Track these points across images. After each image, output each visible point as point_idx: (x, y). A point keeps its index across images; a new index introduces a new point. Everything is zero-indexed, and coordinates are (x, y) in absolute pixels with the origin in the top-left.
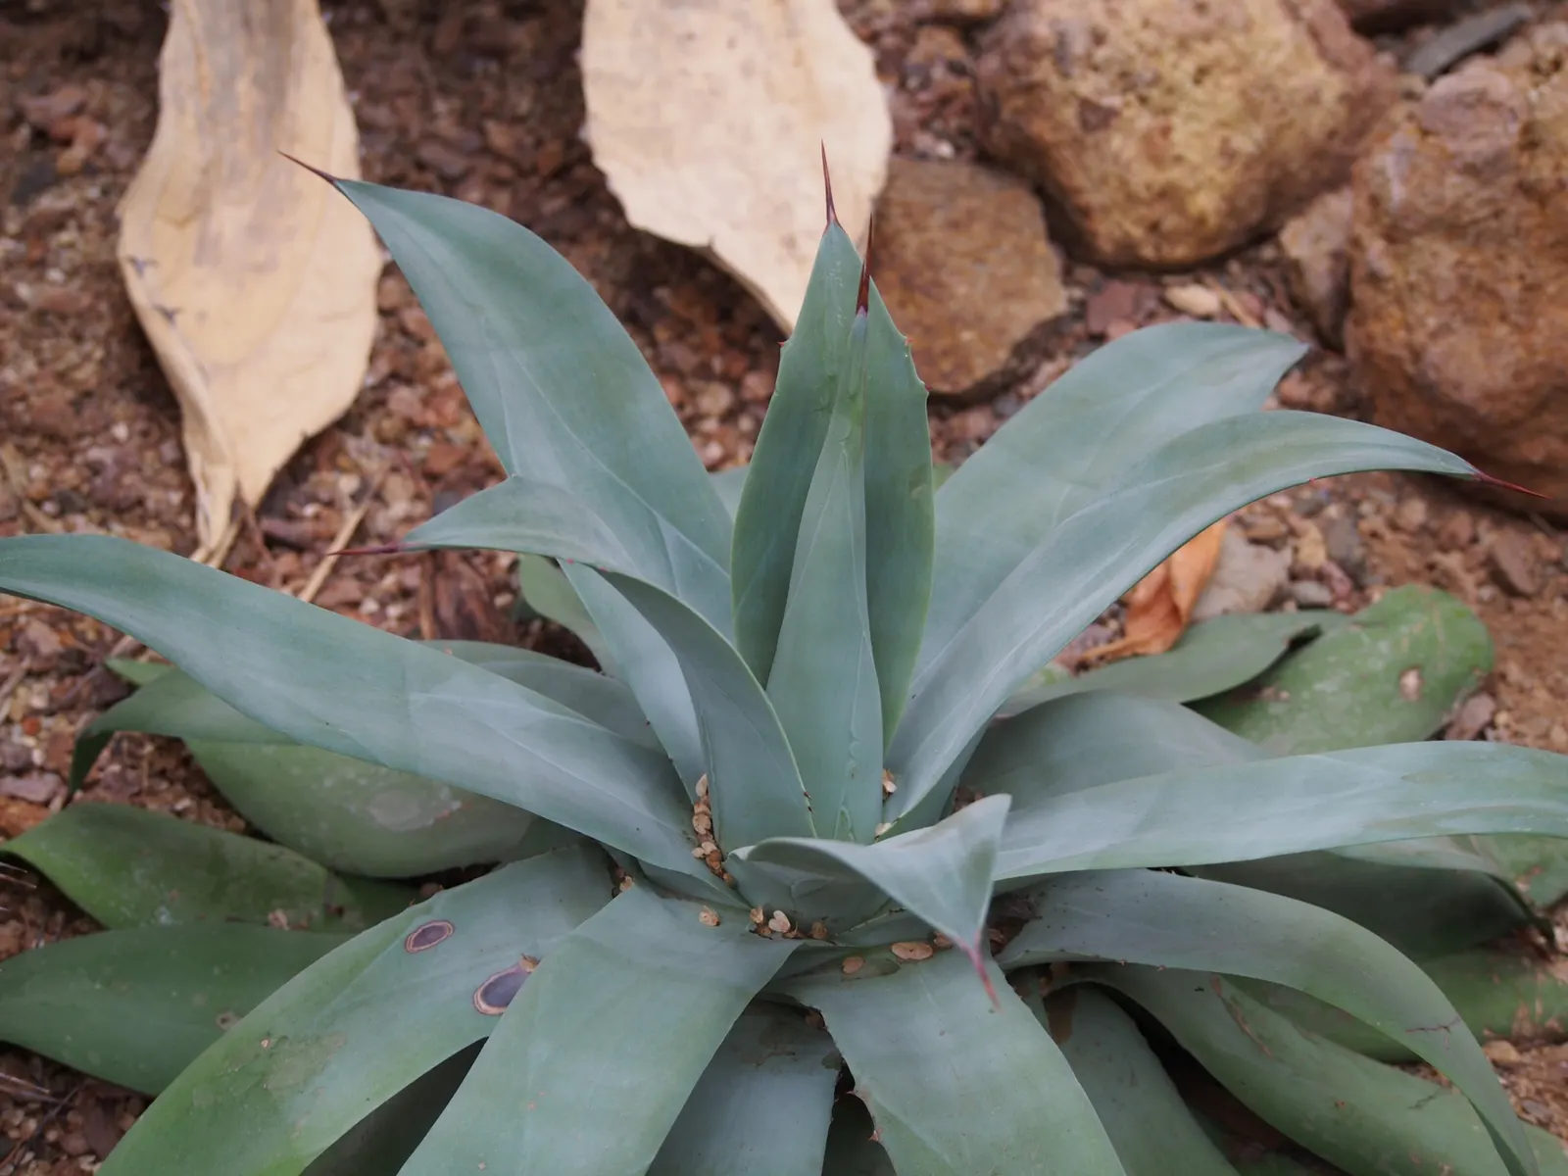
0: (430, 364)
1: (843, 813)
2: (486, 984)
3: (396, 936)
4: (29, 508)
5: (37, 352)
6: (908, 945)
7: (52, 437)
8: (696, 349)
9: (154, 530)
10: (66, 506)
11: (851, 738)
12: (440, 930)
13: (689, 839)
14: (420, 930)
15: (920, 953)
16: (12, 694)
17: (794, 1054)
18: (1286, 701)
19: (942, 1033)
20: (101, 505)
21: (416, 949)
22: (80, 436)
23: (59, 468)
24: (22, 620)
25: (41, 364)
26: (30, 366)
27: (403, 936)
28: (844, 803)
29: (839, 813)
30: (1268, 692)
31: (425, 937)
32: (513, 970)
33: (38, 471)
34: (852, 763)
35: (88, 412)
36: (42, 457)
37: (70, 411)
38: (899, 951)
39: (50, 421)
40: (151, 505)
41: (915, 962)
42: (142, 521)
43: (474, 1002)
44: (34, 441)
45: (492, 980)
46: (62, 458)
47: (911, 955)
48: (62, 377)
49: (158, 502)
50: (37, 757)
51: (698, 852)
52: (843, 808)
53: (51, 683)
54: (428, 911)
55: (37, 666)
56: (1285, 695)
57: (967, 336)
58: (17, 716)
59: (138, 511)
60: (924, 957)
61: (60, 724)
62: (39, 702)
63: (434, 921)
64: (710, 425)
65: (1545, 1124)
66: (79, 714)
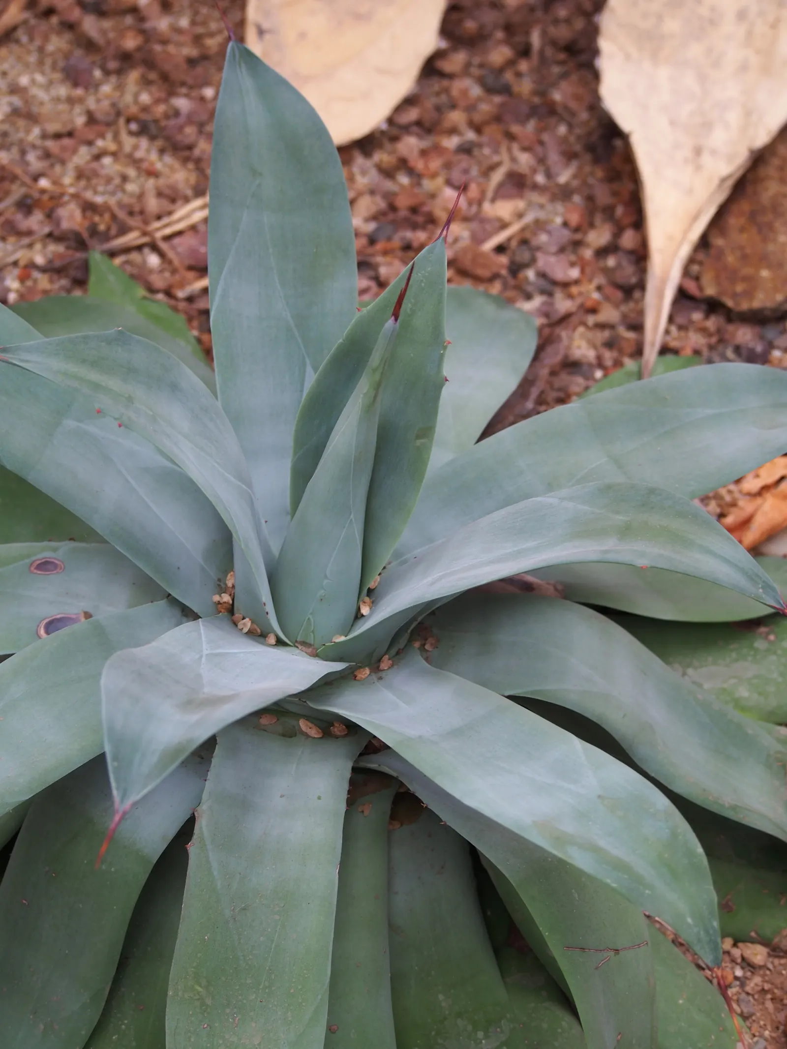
0: (447, 124)
1: (309, 619)
2: (53, 618)
3: (29, 556)
4: (122, 121)
5: (196, 13)
6: (310, 725)
7: (165, 77)
8: (615, 194)
9: (189, 170)
10: (144, 130)
11: (326, 577)
12: (56, 566)
13: (219, 585)
14: (43, 561)
15: (314, 732)
16: (30, 246)
17: (202, 758)
18: (770, 642)
19: (282, 796)
20: (168, 139)
21: (35, 571)
22: (183, 84)
23: (158, 101)
24: (66, 198)
25: (193, 23)
26: (184, 22)
27: (34, 558)
28: (311, 614)
29: (307, 618)
30: (763, 629)
31: (45, 566)
32: (74, 617)
33: (145, 98)
34: (322, 592)
35: (199, 70)
36: (154, 89)
37: (184, 66)
38: (303, 725)
39: (167, 67)
40: (197, 152)
41: (307, 736)
42: (185, 160)
43: (38, 626)
44: (153, 76)
45: (59, 616)
46: (163, 95)
47: (308, 731)
48: (197, 40)
49: (203, 152)
50: (12, 297)
51: (216, 598)
52: (310, 617)
53: (60, 248)
54: (55, 550)
55: (56, 233)
56: (772, 637)
57: (765, 273)
58: (22, 263)
59: (186, 153)
60: (316, 736)
61: (43, 281)
62: (40, 260)
63: (55, 559)
64: (588, 253)
65: (745, 1017)
66: (60, 278)
